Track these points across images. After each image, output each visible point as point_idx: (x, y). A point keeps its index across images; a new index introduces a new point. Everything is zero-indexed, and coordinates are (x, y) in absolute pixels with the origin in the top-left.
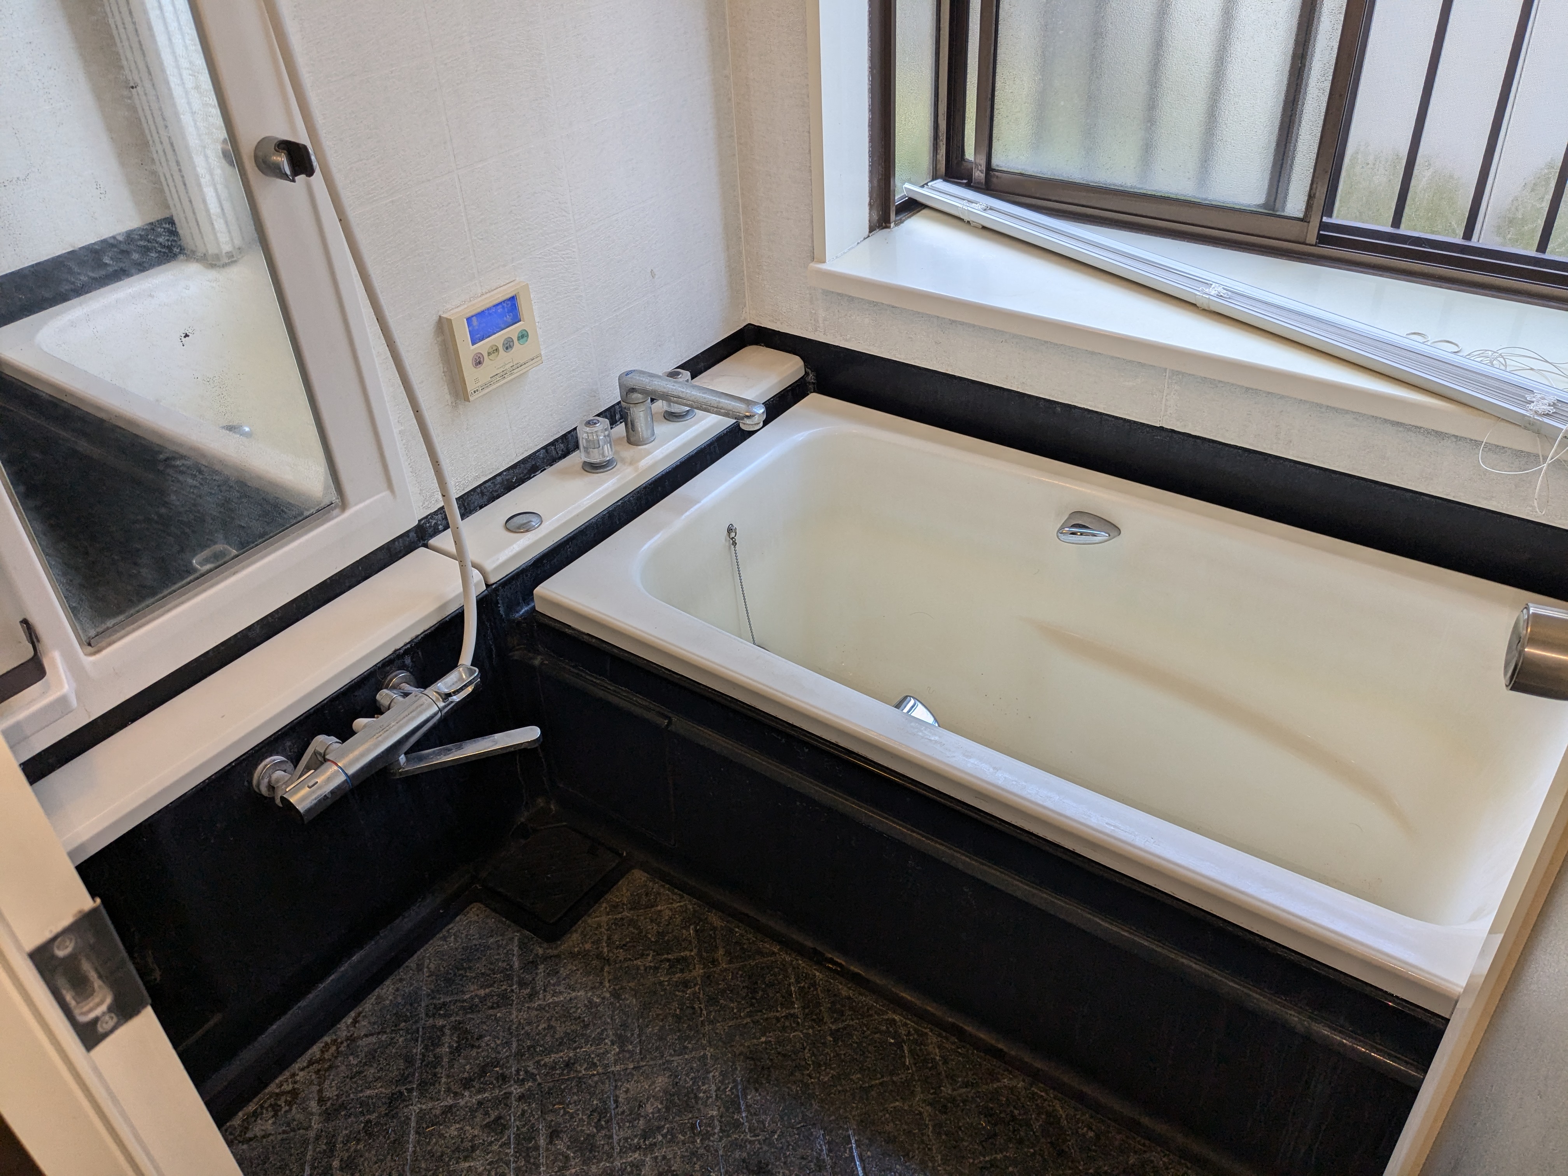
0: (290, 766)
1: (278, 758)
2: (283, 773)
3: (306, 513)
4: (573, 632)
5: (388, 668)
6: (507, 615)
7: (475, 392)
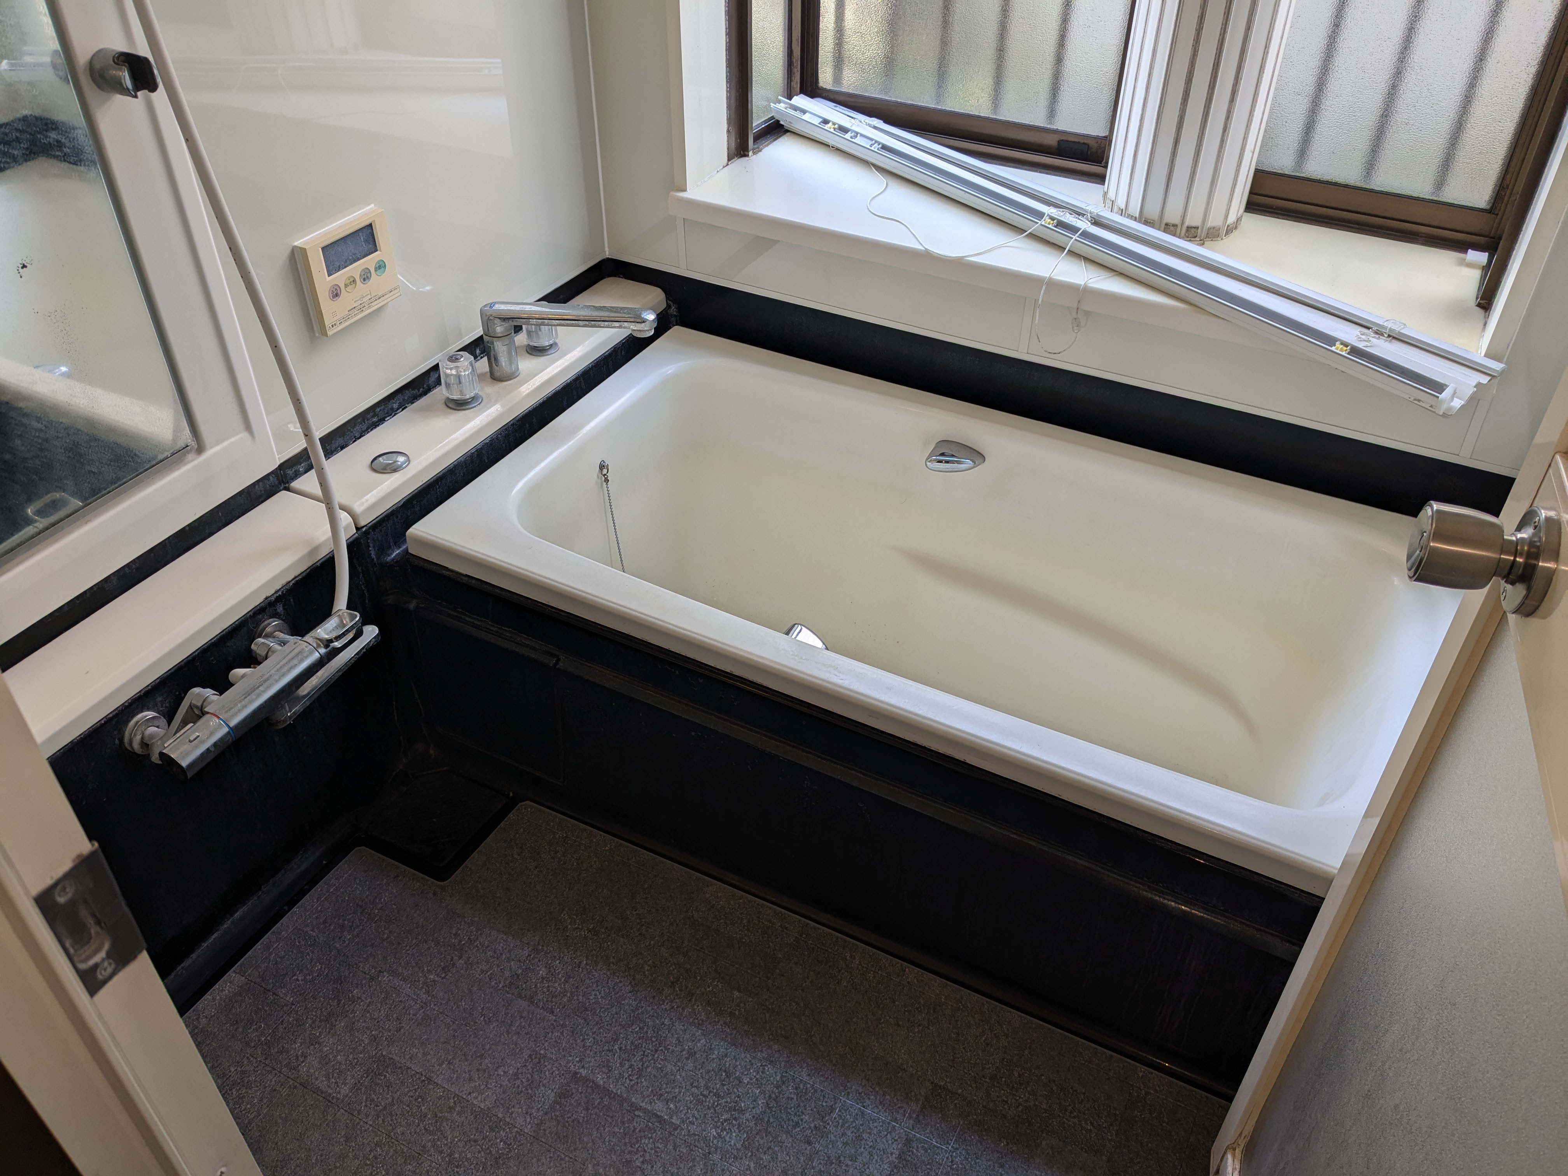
0: (163, 721)
1: (150, 714)
2: (157, 729)
3: (160, 457)
4: (451, 573)
5: (260, 616)
6: (378, 558)
7: (333, 326)
